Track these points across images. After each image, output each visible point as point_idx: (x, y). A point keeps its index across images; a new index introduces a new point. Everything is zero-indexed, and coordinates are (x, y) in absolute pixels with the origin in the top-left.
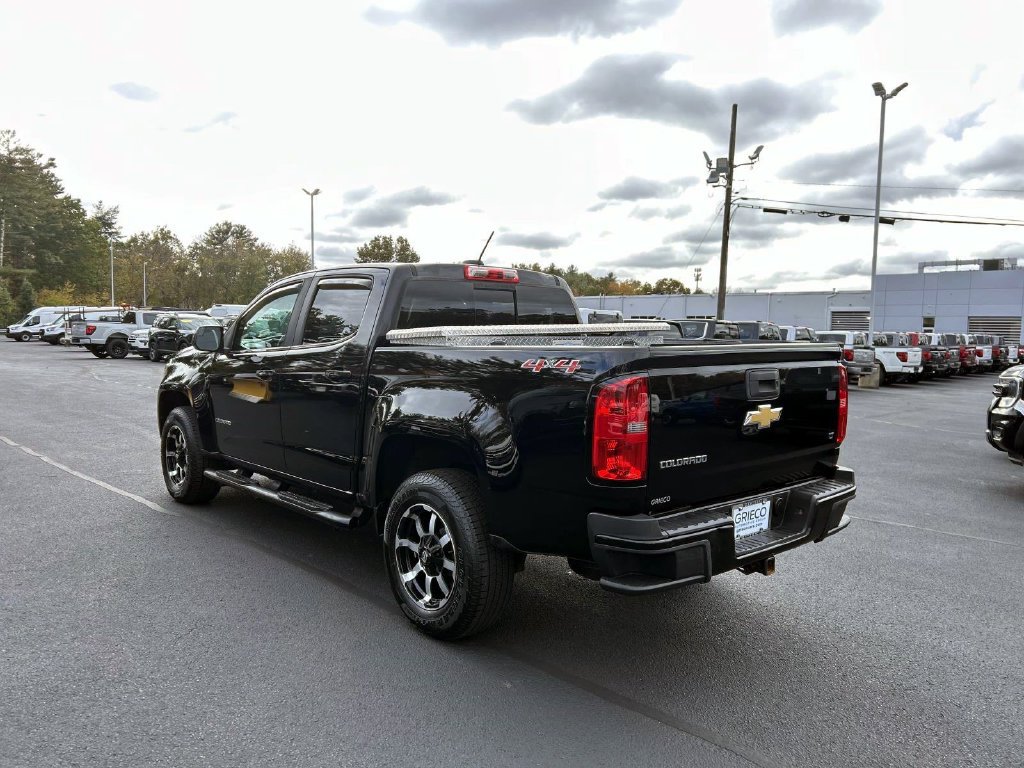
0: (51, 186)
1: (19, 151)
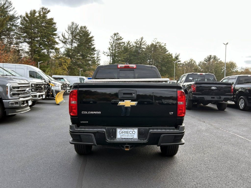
0: (165, 50)
1: (158, 43)
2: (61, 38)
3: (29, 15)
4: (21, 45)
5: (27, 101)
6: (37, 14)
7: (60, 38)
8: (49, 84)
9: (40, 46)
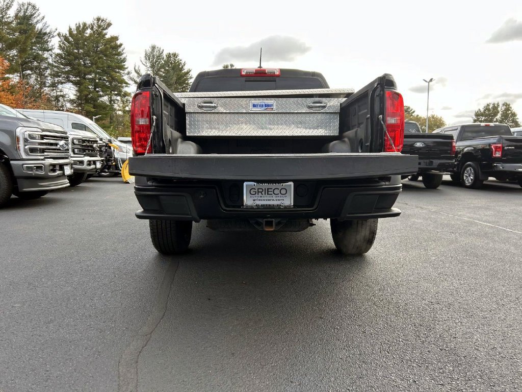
2: (134, 75)
3: (75, 32)
4: (60, 88)
5: (61, 167)
6: (89, 31)
7: (131, 75)
8: (110, 145)
9: (95, 89)
